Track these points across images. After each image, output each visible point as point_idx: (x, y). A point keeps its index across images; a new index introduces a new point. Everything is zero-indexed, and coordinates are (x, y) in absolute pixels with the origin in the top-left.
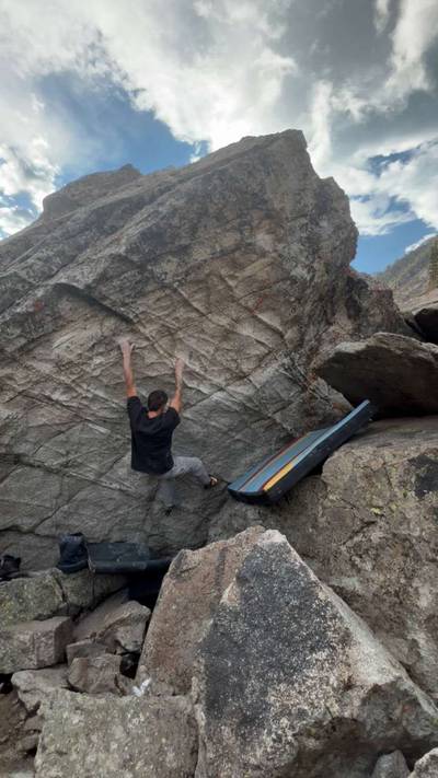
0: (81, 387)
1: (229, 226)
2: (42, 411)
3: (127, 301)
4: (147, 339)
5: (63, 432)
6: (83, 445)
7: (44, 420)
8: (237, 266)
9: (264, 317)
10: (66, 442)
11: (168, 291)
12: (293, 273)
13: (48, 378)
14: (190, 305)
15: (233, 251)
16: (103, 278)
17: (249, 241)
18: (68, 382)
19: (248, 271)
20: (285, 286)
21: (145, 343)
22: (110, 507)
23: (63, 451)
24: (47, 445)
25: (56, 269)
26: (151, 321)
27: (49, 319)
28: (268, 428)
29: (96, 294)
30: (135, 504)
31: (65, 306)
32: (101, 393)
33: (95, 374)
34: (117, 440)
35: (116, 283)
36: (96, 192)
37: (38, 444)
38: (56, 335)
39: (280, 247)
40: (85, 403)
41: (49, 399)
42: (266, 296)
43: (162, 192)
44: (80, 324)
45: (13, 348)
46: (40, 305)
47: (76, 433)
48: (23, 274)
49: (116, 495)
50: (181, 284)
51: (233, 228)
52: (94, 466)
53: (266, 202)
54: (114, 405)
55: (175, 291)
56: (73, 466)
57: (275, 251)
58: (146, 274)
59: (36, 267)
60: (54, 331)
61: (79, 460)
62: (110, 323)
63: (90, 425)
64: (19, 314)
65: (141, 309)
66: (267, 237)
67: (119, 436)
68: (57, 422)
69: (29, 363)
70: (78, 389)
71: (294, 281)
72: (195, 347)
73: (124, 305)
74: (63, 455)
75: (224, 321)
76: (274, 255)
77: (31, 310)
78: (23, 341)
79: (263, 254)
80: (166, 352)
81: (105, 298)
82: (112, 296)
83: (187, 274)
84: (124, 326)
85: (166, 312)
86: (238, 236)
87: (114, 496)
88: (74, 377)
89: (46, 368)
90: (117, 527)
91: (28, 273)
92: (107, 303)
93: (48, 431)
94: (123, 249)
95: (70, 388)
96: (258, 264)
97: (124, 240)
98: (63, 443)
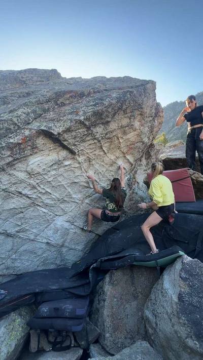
0: (40, 187)
1: (126, 116)
2: (13, 200)
3: (76, 144)
4: (79, 163)
5: (22, 212)
6: (31, 219)
7: (13, 206)
8: (125, 133)
10: (23, 218)
11: (96, 141)
12: (144, 140)
13: (22, 181)
14: (102, 148)
15: (126, 127)
16: (68, 130)
17: (132, 124)
18: (35, 184)
19: (128, 136)
20: (139, 144)
21: (77, 165)
22: (40, 253)
23: (19, 224)
24: (11, 220)
25: (32, 120)
26: (83, 155)
27: (29, 148)
29: (61, 138)
30: (53, 249)
31: (41, 141)
32: (49, 190)
33: (49, 180)
34: (50, 215)
35: (74, 134)
36: (35, 78)
37: (6, 220)
38: (31, 157)
39: (142, 128)
40: (39, 195)
41: (20, 193)
42: (131, 148)
44: (47, 152)
45: (4, 163)
46: (26, 140)
47: (30, 213)
48: (15, 120)
49: (44, 246)
50: (102, 139)
51: (128, 117)
52: (34, 231)
53: (142, 108)
54: (53, 197)
55: (99, 141)
56: (23, 231)
57: (140, 129)
58: (90, 132)
59: (22, 117)
60: (31, 155)
61: (27, 228)
62: (64, 153)
63: (38, 208)
64: (12, 143)
65: (81, 148)
66: (138, 123)
67: (51, 213)
68: (22, 207)
69: (12, 172)
70: (38, 188)
71: (143, 143)
72: (98, 168)
73: (74, 145)
74: (19, 226)
75: (113, 158)
76: (139, 131)
77: (20, 142)
78: (11, 159)
79: (136, 129)
80: (85, 170)
81: (65, 140)
82: (69, 139)
83: (106, 134)
84: (70, 156)
85: (91, 151)
86: (129, 121)
87: (42, 247)
88: (38, 181)
89: (22, 175)
90: (42, 263)
91: (18, 120)
92: (65, 143)
93: (14, 212)
94: (82, 118)
95: (34, 187)
96: (132, 134)
97: (81, 113)
98: (21, 218)
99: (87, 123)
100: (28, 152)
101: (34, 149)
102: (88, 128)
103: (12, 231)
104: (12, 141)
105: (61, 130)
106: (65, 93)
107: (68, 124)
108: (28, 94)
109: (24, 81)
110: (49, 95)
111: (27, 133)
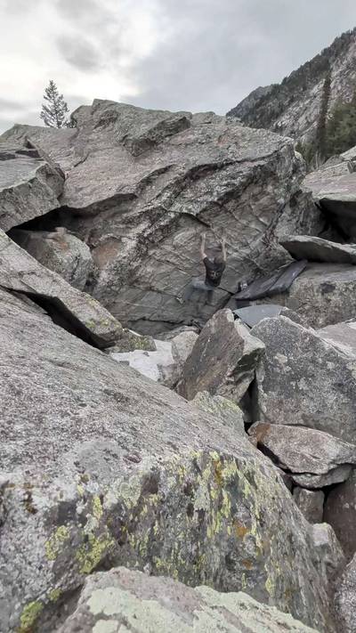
0: (182, 255)
1: (258, 185)
2: (163, 267)
3: (211, 219)
4: (213, 233)
5: (169, 275)
6: (175, 280)
7: (163, 271)
8: (257, 200)
9: (261, 220)
10: (169, 279)
11: (228, 213)
13: (169, 253)
14: (234, 217)
15: (258, 195)
16: (204, 210)
17: (264, 190)
18: (178, 253)
19: (261, 201)
21: (212, 235)
24: (161, 281)
26: (217, 226)
27: (174, 227)
28: (250, 266)
29: (199, 217)
31: (182, 221)
32: (189, 257)
33: (189, 249)
35: (209, 212)
38: (175, 234)
39: (275, 191)
40: (181, 262)
41: (168, 261)
42: (265, 211)
43: (227, 164)
44: (187, 228)
45: (158, 241)
46: (172, 221)
47: (174, 275)
50: (234, 210)
52: (176, 289)
53: (275, 174)
54: (192, 262)
55: (231, 213)
56: (169, 290)
57: (273, 192)
60: (176, 232)
61: (172, 287)
62: (200, 228)
63: (180, 271)
65: (215, 221)
66: (271, 188)
68: (169, 271)
69: (163, 247)
70: (180, 256)
71: (278, 204)
72: (230, 234)
73: (209, 220)
74: (166, 285)
75: (245, 222)
76: (272, 194)
77: (168, 223)
78: (162, 237)
79: (269, 194)
80: (218, 237)
81: (202, 218)
82: (205, 216)
83: (238, 206)
84: (205, 228)
85: (224, 221)
86: (260, 189)
88: (181, 252)
89: (169, 248)
92: (202, 220)
93: (163, 275)
94: (216, 199)
95: (178, 256)
96: (265, 198)
97: (215, 194)
98: (167, 280)
99: (220, 203)
100: (173, 230)
101: (178, 227)
102: (221, 206)
103: (162, 289)
104: (162, 224)
105: (199, 210)
106: (200, 167)
107: (204, 205)
108: (166, 170)
109: (155, 142)
110: (185, 171)
111: (172, 215)
